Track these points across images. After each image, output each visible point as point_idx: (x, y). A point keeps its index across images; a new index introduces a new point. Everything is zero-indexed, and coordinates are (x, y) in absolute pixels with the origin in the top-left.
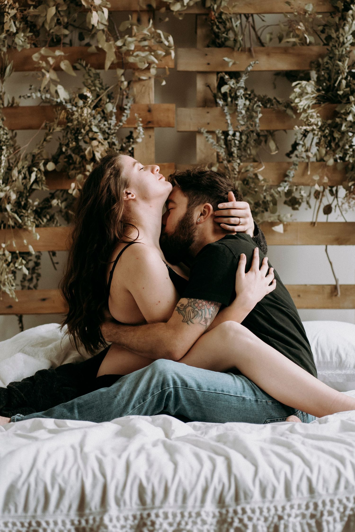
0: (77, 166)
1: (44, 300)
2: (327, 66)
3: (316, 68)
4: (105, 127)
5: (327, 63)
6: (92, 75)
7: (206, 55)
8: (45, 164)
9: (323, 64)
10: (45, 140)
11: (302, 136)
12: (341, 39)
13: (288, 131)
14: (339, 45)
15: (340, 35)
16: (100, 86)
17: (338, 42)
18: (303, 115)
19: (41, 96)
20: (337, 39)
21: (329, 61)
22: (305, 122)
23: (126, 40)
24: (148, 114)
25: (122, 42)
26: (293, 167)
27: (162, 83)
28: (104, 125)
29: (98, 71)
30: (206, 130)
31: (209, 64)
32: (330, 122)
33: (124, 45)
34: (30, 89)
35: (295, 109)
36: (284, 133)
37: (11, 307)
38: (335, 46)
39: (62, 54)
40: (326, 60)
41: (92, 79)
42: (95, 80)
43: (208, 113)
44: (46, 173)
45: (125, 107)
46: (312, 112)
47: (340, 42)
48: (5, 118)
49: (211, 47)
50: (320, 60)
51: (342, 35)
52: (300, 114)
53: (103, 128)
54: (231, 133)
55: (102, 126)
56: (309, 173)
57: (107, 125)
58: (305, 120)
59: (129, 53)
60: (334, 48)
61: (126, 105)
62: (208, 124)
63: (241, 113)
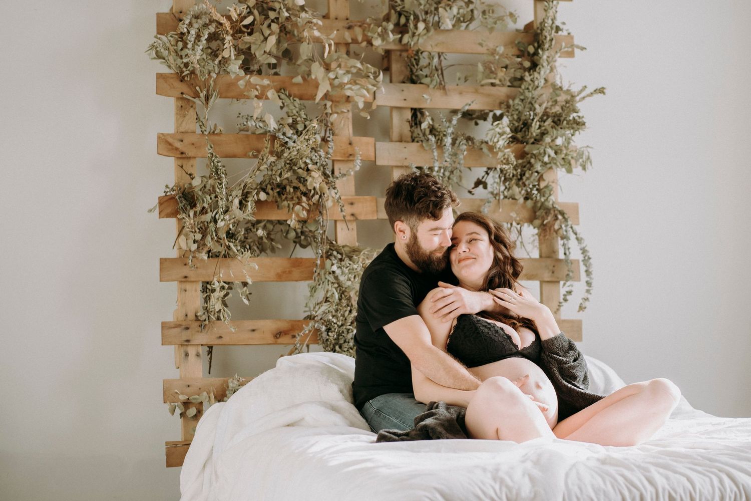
0: (290, 196)
1: (253, 330)
2: (517, 107)
3: (505, 108)
4: (316, 159)
5: (518, 104)
6: (297, 106)
7: (403, 91)
8: (257, 194)
9: (514, 106)
10: (258, 169)
11: (485, 173)
12: (536, 83)
13: (472, 169)
14: (532, 88)
15: (535, 79)
16: (305, 117)
17: (532, 86)
18: (500, 154)
19: (256, 125)
20: (531, 82)
21: (520, 103)
22: (502, 161)
23: (337, 73)
24: (349, 146)
25: (334, 74)
26: (487, 204)
27: (367, 118)
28: (316, 156)
29: (302, 102)
30: (416, 166)
31: (405, 100)
32: (520, 161)
33: (336, 78)
34: (238, 117)
35: (491, 148)
36: (468, 170)
37: (221, 337)
38: (528, 89)
39: (268, 82)
40: (517, 101)
41: (297, 109)
42: (300, 110)
43: (405, 148)
44: (259, 203)
45: (328, 139)
46: (508, 152)
47: (534, 85)
48: (213, 146)
49: (406, 83)
50: (511, 102)
51: (537, 78)
52: (497, 153)
53: (314, 159)
54: (436, 169)
55: (314, 157)
56: (501, 210)
57: (318, 157)
58: (502, 159)
59: (341, 86)
60: (526, 91)
61: (329, 137)
62: (406, 159)
63: (449, 149)
